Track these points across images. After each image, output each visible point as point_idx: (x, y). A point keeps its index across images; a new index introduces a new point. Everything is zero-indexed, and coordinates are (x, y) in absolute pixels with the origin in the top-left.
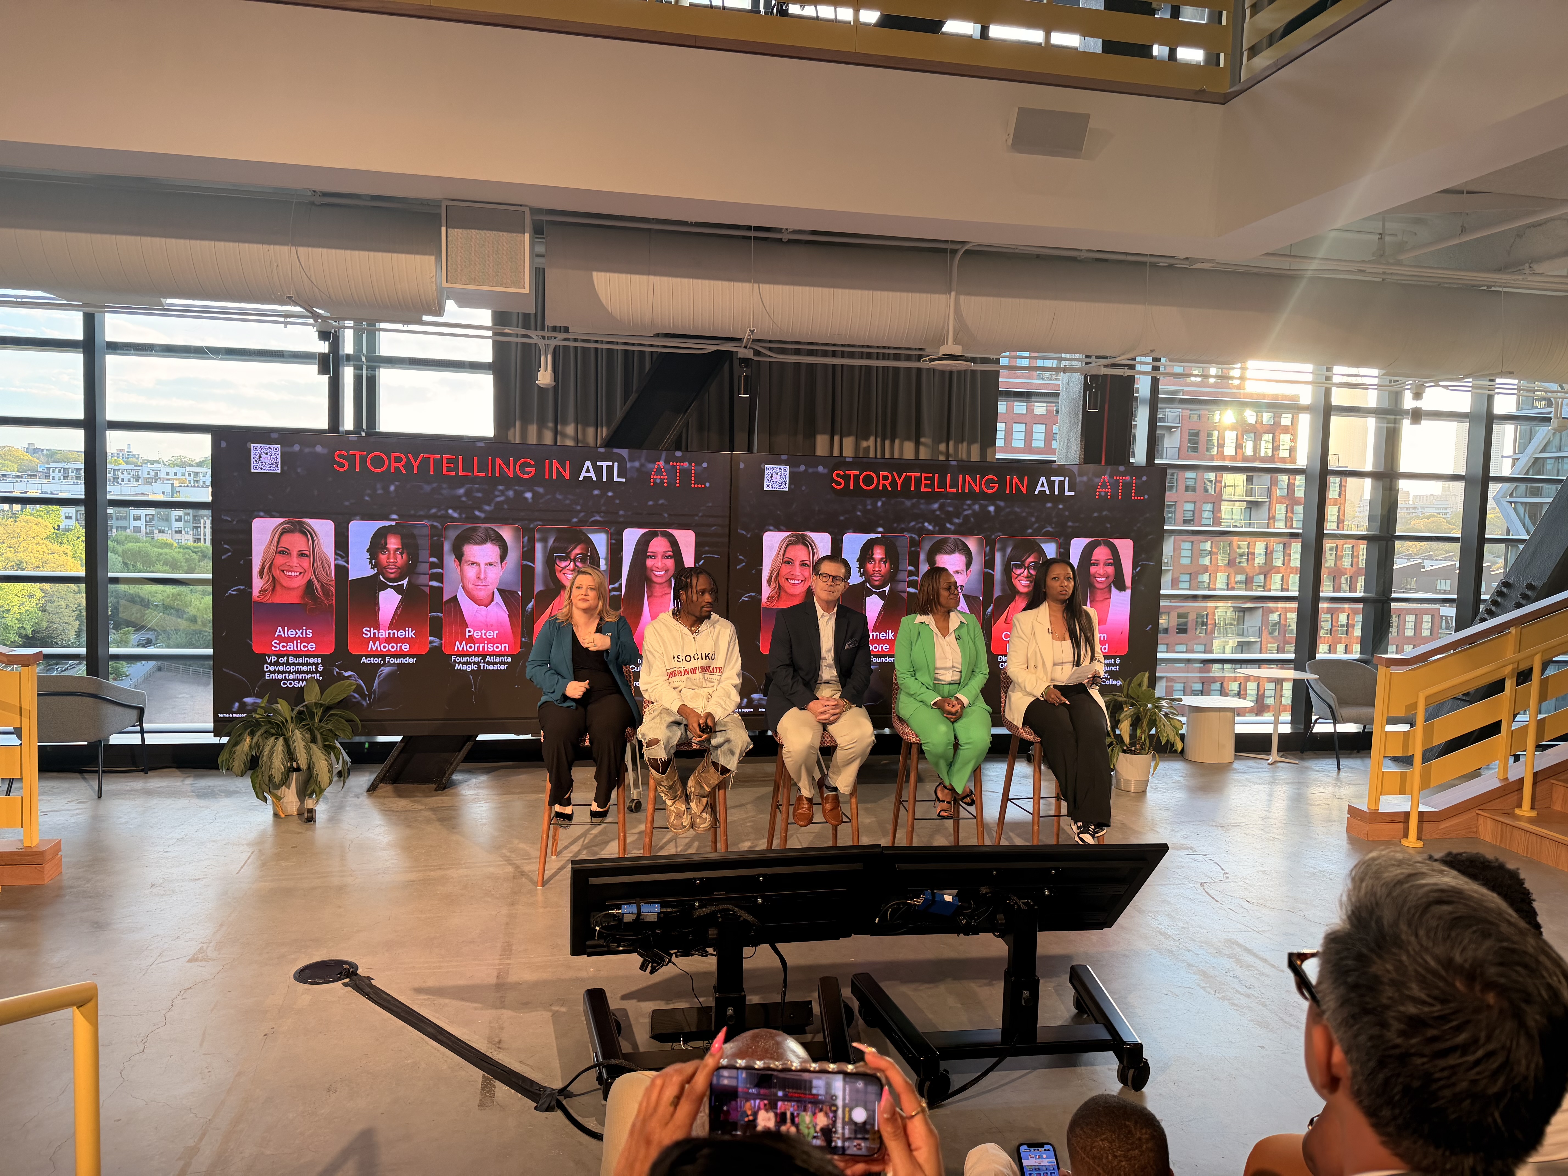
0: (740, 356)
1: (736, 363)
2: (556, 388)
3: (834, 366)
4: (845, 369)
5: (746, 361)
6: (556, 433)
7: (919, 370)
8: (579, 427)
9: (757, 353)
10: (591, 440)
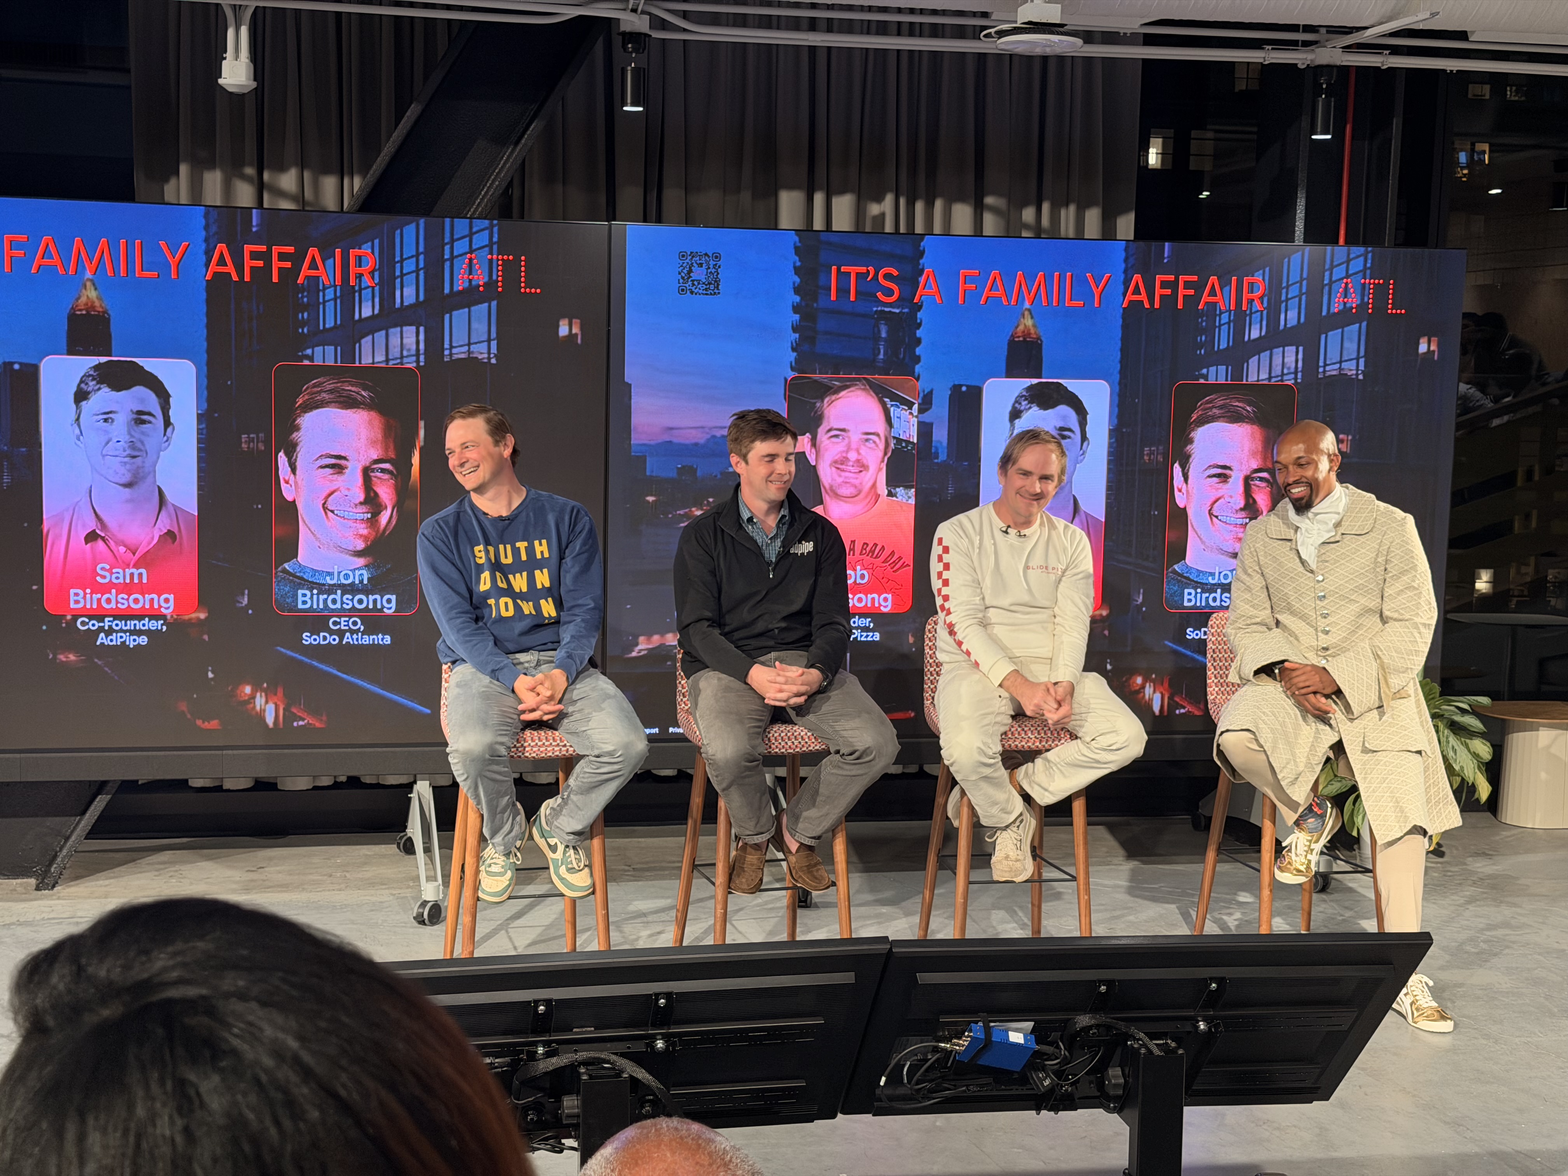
0: (624, 27)
1: (617, 41)
2: (259, 93)
3: (812, 49)
4: (834, 55)
5: (636, 38)
6: (261, 187)
7: (982, 57)
8: (307, 175)
9: (661, 24)
10: (330, 201)
